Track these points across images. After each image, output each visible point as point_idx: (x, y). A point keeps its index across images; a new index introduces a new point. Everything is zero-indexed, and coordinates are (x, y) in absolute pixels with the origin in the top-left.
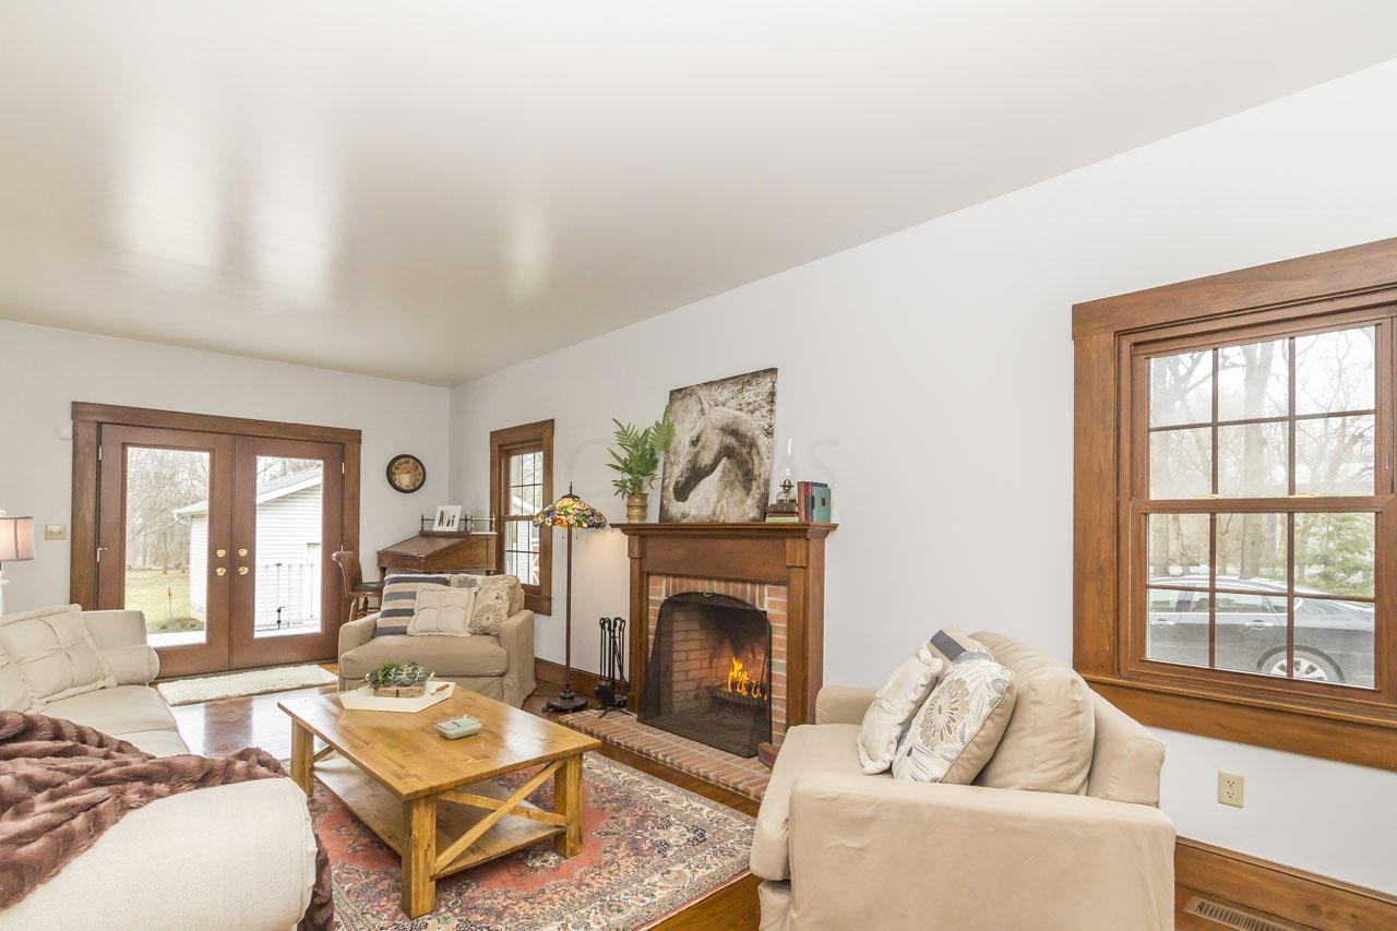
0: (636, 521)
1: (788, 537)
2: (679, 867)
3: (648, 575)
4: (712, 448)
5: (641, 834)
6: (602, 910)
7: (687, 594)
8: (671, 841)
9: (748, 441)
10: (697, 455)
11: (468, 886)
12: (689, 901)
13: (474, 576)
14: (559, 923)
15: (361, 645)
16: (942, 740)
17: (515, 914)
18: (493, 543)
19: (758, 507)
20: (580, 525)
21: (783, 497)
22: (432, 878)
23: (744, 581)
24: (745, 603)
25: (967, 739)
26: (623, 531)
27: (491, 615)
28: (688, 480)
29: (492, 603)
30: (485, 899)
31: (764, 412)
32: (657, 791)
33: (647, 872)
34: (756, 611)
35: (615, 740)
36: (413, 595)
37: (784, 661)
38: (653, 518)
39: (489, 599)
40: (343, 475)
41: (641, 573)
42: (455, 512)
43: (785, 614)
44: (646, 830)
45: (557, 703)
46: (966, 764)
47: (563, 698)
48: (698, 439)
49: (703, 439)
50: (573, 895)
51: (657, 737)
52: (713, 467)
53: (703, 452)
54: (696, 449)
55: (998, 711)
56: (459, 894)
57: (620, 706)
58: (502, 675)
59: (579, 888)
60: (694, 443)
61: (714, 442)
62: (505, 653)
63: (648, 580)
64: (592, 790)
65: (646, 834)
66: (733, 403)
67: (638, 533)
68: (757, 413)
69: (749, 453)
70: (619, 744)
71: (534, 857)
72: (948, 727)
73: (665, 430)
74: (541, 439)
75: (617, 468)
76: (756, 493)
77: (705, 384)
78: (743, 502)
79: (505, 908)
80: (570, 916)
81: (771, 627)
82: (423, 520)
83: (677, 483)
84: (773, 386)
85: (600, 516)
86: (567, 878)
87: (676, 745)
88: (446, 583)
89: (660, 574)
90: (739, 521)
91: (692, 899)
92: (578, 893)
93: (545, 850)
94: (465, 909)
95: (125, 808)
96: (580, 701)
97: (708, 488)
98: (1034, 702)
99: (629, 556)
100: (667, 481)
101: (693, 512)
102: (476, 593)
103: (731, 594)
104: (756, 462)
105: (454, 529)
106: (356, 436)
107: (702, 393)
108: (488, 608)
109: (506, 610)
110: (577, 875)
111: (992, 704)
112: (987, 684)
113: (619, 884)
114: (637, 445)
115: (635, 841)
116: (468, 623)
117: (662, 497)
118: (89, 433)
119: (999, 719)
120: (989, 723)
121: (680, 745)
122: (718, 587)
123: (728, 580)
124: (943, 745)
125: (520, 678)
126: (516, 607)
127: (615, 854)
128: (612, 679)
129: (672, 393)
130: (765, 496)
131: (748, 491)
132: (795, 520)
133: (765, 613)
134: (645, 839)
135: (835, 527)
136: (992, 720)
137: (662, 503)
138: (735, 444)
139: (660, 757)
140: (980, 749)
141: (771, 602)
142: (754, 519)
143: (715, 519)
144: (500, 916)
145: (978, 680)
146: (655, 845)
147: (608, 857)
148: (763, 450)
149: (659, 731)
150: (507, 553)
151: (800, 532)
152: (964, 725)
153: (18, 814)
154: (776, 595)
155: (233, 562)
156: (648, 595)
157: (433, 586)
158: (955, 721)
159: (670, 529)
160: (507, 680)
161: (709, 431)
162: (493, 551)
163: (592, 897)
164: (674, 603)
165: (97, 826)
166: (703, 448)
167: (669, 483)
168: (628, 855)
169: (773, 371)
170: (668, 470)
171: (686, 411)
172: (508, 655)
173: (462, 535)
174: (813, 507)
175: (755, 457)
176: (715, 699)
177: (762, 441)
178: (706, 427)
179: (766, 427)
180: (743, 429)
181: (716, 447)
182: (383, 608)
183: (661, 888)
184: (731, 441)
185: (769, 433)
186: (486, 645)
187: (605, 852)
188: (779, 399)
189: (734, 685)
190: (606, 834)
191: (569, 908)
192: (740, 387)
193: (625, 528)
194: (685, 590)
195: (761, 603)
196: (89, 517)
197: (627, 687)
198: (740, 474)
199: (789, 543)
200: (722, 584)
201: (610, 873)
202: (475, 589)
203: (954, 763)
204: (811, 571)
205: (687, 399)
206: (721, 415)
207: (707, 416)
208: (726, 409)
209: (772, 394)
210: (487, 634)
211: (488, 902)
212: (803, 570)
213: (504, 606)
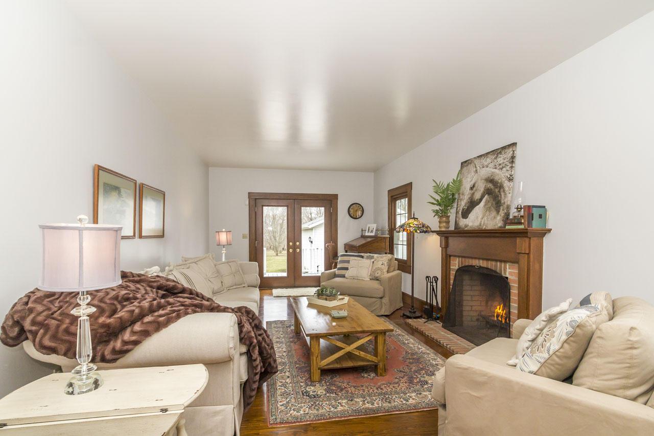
0: (443, 229)
1: (518, 237)
2: (427, 393)
3: (450, 256)
4: (480, 191)
5: (416, 375)
6: (382, 400)
7: (467, 266)
8: (429, 382)
9: (499, 185)
10: (473, 194)
11: (336, 376)
12: (423, 408)
13: (373, 255)
14: (362, 399)
15: (328, 280)
16: (538, 351)
17: (347, 392)
18: (388, 240)
19: (503, 220)
20: (416, 232)
21: (516, 214)
22: (319, 369)
23: (496, 261)
24: (497, 273)
25: (551, 352)
26: (438, 234)
27: (379, 272)
28: (468, 208)
29: (380, 267)
30: (339, 382)
31: (508, 168)
32: (435, 360)
33: (410, 391)
34: (502, 276)
35: (427, 333)
36: (348, 262)
37: (516, 305)
38: (452, 228)
39: (379, 264)
40: (331, 213)
41: (446, 255)
42: (374, 226)
43: (517, 279)
44: (420, 374)
45: (408, 314)
46: (552, 368)
47: (410, 312)
48: (474, 186)
49: (476, 185)
50: (373, 391)
51: (448, 336)
52: (481, 200)
53: (476, 194)
54: (472, 192)
55: (572, 338)
56: (331, 378)
57: (436, 319)
58: (381, 298)
59: (377, 389)
60: (472, 188)
61: (481, 187)
62: (382, 288)
63: (450, 259)
64: (404, 353)
65: (419, 376)
66: (491, 165)
67: (445, 235)
68: (504, 169)
69: (499, 191)
70: (428, 336)
71: (366, 373)
72: (542, 344)
73: (458, 183)
74: (407, 192)
75: (433, 203)
76: (502, 213)
77: (478, 157)
78: (495, 218)
79: (345, 388)
80: (368, 398)
81: (509, 285)
82: (362, 230)
83: (463, 209)
84: (513, 153)
85: (428, 227)
86: (374, 384)
87: (456, 341)
88: (362, 257)
89: (455, 256)
90: (493, 228)
91: (425, 408)
92: (376, 391)
93: (372, 371)
94: (331, 384)
95: (187, 314)
96: (418, 314)
97: (478, 211)
98: (599, 337)
99: (440, 247)
100: (458, 209)
101: (470, 224)
102: (373, 262)
103: (489, 267)
104: (503, 196)
105: (373, 234)
106: (335, 197)
107: (477, 162)
108: (379, 269)
109: (386, 270)
110: (379, 384)
111: (567, 333)
112: (567, 323)
113: (395, 392)
114: (444, 192)
115: (412, 377)
116: (369, 274)
117: (456, 217)
118: (253, 203)
119: (574, 345)
120: (566, 345)
121: (458, 341)
122: (483, 264)
123: (488, 260)
124: (537, 354)
125: (390, 300)
126: (392, 269)
127: (400, 380)
128: (431, 305)
129: (462, 163)
130: (507, 215)
131: (498, 212)
132: (522, 227)
133: (507, 278)
134: (418, 377)
135: (549, 230)
136: (568, 344)
137: (456, 220)
138: (492, 187)
139: (445, 345)
140: (561, 360)
141: (510, 272)
142: (500, 227)
143: (481, 227)
144: (342, 390)
145: (564, 320)
146: (420, 381)
147: (397, 380)
148: (506, 189)
149: (451, 333)
150: (395, 245)
151: (523, 234)
152: (551, 344)
153: (163, 310)
154: (513, 269)
155: (295, 247)
156: (450, 266)
157: (356, 258)
158: (546, 342)
159: (460, 233)
160: (384, 300)
161: (479, 181)
162: (388, 244)
163: (380, 394)
164: (463, 270)
165: (179, 317)
166: (476, 190)
167: (460, 210)
168: (406, 382)
169: (514, 144)
170: (459, 203)
171: (469, 172)
172: (384, 290)
173: (375, 237)
174: (532, 220)
175: (502, 194)
176: (487, 323)
177: (506, 184)
178: (478, 179)
179: (509, 176)
180: (496, 178)
181: (482, 190)
182: (338, 267)
183: (413, 399)
184: (490, 185)
185: (510, 179)
186: (375, 285)
187: (396, 378)
188: (517, 160)
189: (498, 316)
190: (401, 371)
191: (370, 395)
192: (495, 156)
193: (438, 233)
194: (467, 264)
195: (505, 273)
196: (254, 231)
197: (439, 309)
198: (494, 203)
199: (518, 240)
200: (485, 262)
201: (394, 387)
202: (373, 260)
203: (543, 365)
204: (532, 256)
205: (469, 166)
206: (485, 172)
207: (479, 173)
208: (488, 169)
209: (513, 157)
210: (378, 280)
211: (340, 384)
212: (526, 256)
213: (385, 268)
